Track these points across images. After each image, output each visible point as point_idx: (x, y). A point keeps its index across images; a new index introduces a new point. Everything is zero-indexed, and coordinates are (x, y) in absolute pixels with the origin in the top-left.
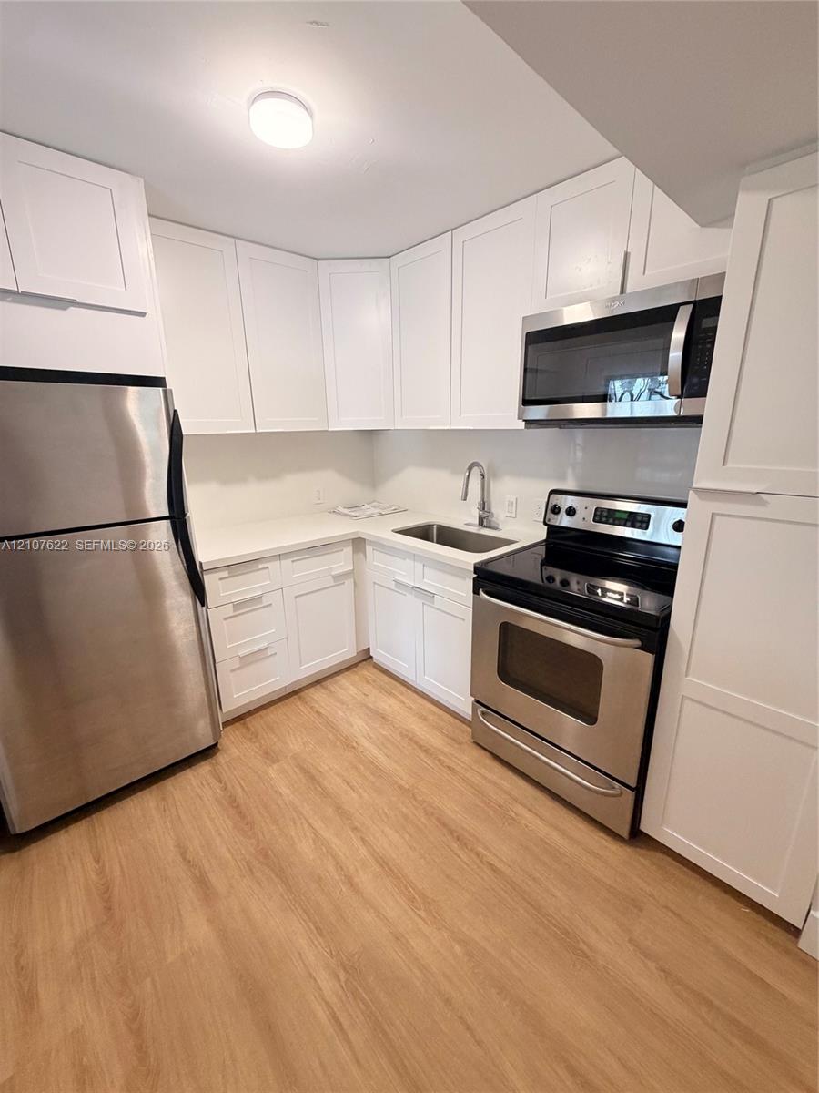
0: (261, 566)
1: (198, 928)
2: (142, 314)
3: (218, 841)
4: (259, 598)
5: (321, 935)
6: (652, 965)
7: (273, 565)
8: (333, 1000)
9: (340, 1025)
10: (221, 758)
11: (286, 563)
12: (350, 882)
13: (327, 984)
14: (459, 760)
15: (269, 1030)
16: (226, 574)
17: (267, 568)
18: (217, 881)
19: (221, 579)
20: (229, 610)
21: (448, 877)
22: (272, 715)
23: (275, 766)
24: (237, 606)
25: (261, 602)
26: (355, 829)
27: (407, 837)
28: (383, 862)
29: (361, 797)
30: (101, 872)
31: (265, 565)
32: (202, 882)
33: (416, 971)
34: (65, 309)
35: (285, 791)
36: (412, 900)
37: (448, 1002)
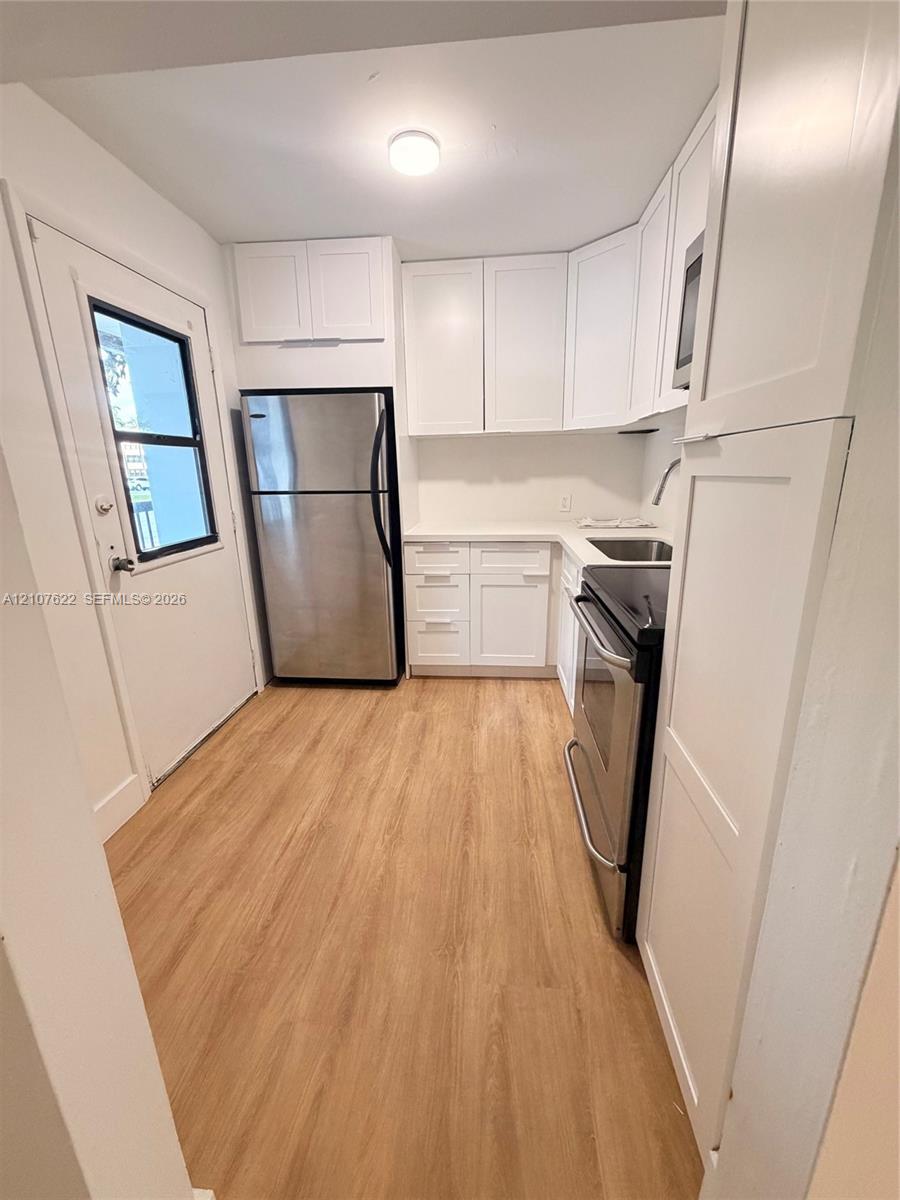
0: (451, 549)
1: (292, 759)
2: (382, 340)
3: (342, 730)
4: (447, 577)
5: (329, 803)
6: (496, 1015)
7: (463, 551)
8: (300, 830)
9: (289, 843)
10: (392, 693)
11: (476, 551)
12: (373, 793)
13: (304, 825)
14: (542, 780)
15: (267, 817)
16: (421, 549)
17: (457, 552)
18: (321, 747)
19: (418, 552)
20: (421, 581)
21: (428, 835)
22: (447, 685)
23: (412, 713)
24: (428, 578)
25: (449, 581)
26: (410, 771)
27: (434, 797)
28: (402, 798)
29: (437, 757)
30: (289, 713)
31: (456, 549)
32: (316, 742)
33: (347, 857)
34: (337, 346)
35: (401, 726)
36: (391, 827)
37: (341, 884)
